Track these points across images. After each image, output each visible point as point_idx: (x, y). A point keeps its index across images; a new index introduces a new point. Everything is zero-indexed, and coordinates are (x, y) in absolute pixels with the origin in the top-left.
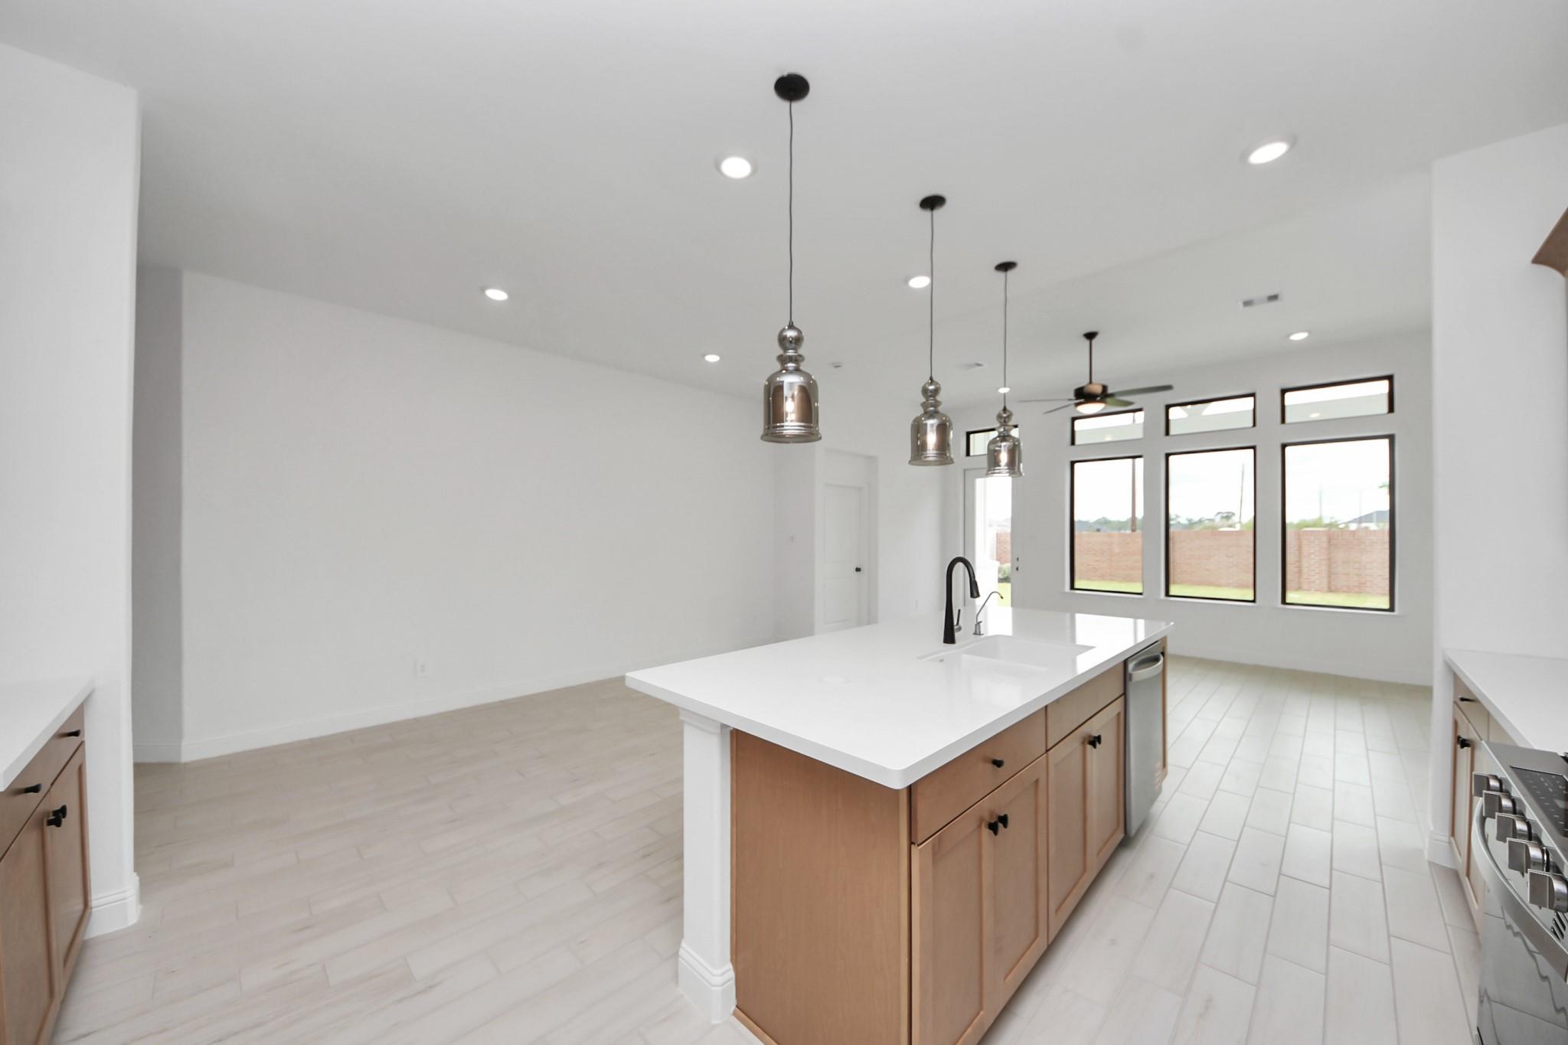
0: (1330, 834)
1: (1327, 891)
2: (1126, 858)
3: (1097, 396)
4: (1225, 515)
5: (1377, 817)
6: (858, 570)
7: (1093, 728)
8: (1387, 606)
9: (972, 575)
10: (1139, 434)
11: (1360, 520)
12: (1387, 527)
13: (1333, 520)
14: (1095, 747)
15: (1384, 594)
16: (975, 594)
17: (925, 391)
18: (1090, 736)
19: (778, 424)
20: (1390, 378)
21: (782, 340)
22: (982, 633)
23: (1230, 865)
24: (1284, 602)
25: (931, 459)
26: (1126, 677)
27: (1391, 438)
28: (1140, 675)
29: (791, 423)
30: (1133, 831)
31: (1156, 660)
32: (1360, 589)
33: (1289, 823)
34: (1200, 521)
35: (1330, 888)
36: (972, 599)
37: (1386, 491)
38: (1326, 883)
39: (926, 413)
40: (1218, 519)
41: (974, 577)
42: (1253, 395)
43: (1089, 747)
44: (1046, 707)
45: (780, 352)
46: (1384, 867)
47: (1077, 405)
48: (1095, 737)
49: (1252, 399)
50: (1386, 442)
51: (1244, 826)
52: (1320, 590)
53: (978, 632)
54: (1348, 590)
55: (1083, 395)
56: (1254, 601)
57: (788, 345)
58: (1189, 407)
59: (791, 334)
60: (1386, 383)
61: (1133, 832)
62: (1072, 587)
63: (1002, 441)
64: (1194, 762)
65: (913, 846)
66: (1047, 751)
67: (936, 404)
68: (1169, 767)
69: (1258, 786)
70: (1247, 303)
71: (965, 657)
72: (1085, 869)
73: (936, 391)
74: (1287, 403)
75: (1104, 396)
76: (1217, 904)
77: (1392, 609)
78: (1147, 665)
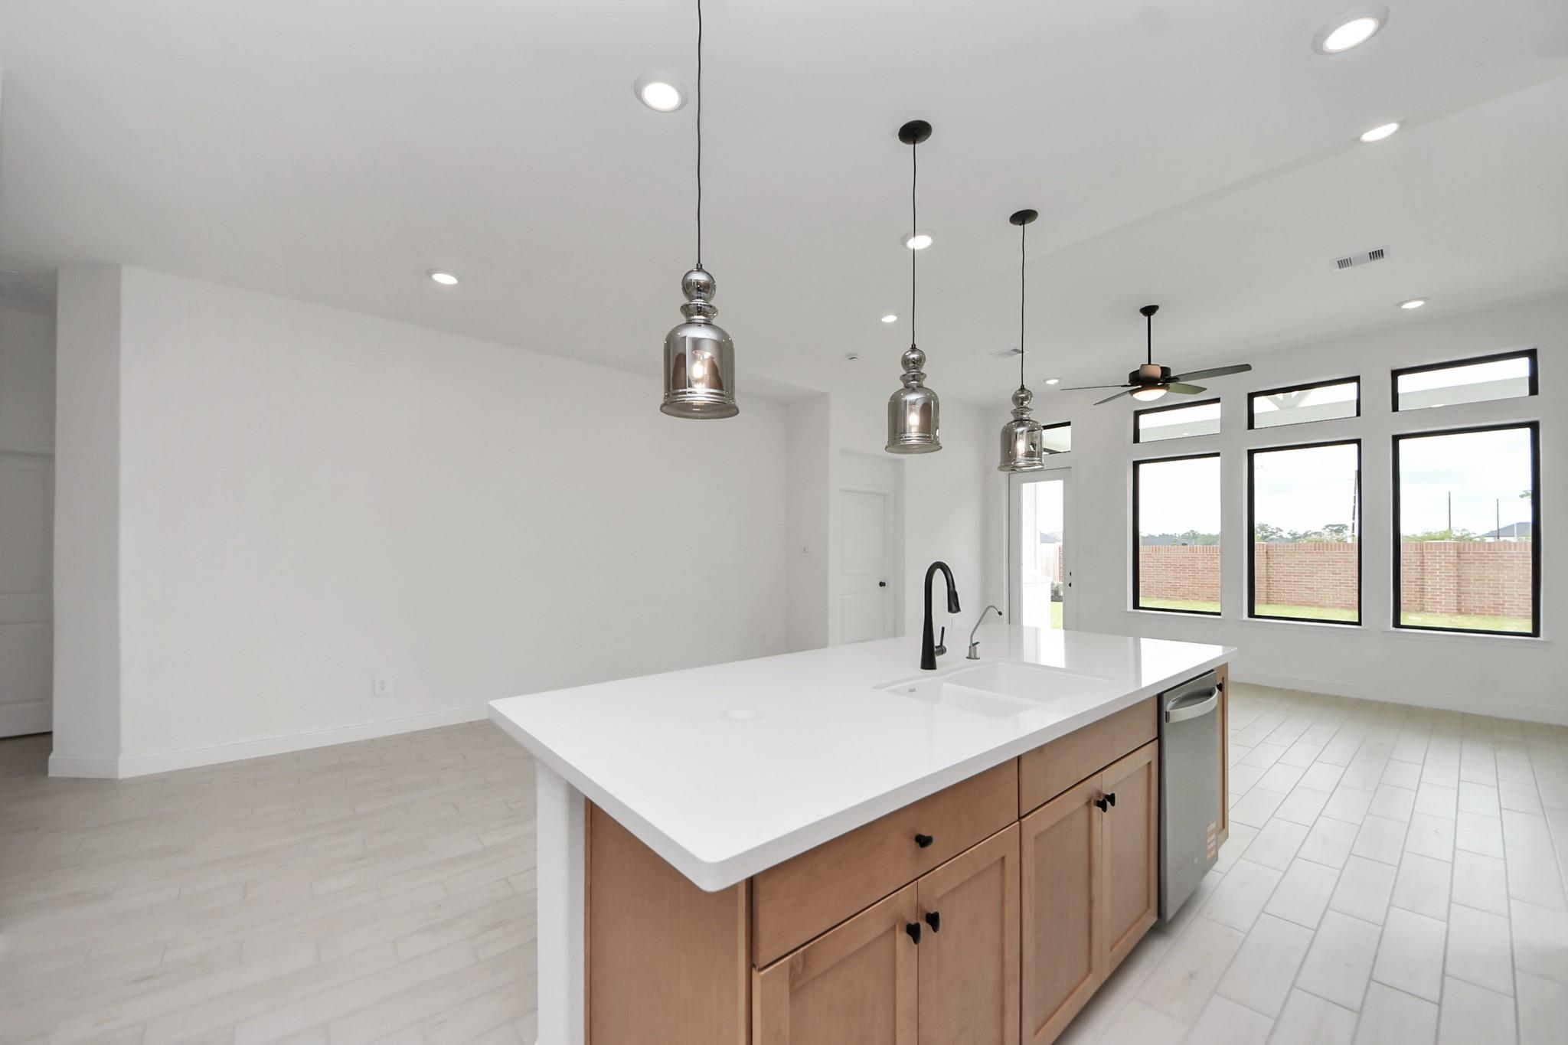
0: (1444, 925)
1: (1436, 1007)
2: (1159, 951)
3: (1158, 381)
4: (1335, 528)
5: (1512, 901)
6: (882, 584)
7: (1106, 783)
8: (1530, 630)
9: (951, 585)
10: (1216, 429)
11: (1498, 534)
12: (1529, 540)
13: (1464, 533)
14: (1104, 809)
15: (1525, 617)
16: (954, 608)
17: (905, 362)
18: (1099, 794)
19: (680, 391)
20: (1532, 354)
21: (687, 287)
22: (978, 656)
23: (1303, 963)
24: (1397, 623)
25: (914, 442)
26: (1161, 717)
27: (1534, 427)
28: (1181, 714)
29: (701, 392)
30: (1170, 911)
31: (1210, 694)
32: (1496, 610)
33: (1389, 905)
34: (1306, 535)
35: (1440, 1004)
36: (950, 614)
37: (1528, 501)
38: (1435, 994)
39: (907, 387)
40: (1327, 532)
41: (954, 586)
42: (1357, 379)
43: (1097, 810)
44: (1019, 758)
45: (686, 301)
46: (1517, 973)
47: (1133, 392)
48: (1107, 797)
49: (1354, 385)
50: (1527, 431)
51: (1327, 908)
52: (1447, 612)
53: (973, 656)
54: (1481, 612)
55: (1140, 380)
56: (1359, 623)
57: (695, 294)
58: (1280, 396)
59: (701, 277)
60: (1525, 362)
61: (1170, 913)
62: (1136, 606)
63: (1019, 426)
64: (1269, 820)
65: (754, 970)
66: (1020, 818)
67: (919, 377)
68: (1232, 826)
69: (1350, 854)
70: (1343, 263)
71: (946, 685)
72: (1090, 970)
73: (919, 362)
74: (1401, 390)
75: (1165, 379)
76: (1278, 1020)
77: (1536, 632)
78: (1196, 701)
